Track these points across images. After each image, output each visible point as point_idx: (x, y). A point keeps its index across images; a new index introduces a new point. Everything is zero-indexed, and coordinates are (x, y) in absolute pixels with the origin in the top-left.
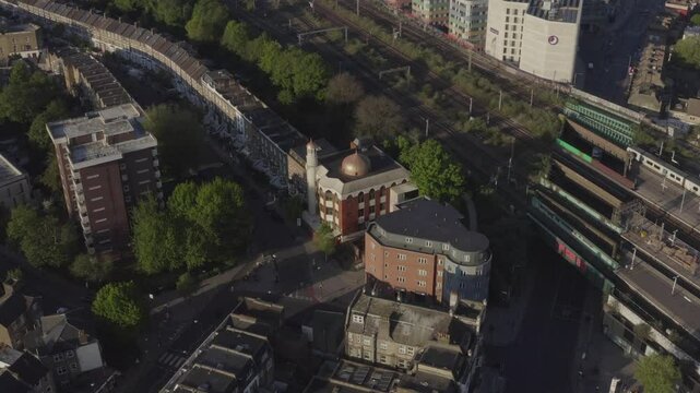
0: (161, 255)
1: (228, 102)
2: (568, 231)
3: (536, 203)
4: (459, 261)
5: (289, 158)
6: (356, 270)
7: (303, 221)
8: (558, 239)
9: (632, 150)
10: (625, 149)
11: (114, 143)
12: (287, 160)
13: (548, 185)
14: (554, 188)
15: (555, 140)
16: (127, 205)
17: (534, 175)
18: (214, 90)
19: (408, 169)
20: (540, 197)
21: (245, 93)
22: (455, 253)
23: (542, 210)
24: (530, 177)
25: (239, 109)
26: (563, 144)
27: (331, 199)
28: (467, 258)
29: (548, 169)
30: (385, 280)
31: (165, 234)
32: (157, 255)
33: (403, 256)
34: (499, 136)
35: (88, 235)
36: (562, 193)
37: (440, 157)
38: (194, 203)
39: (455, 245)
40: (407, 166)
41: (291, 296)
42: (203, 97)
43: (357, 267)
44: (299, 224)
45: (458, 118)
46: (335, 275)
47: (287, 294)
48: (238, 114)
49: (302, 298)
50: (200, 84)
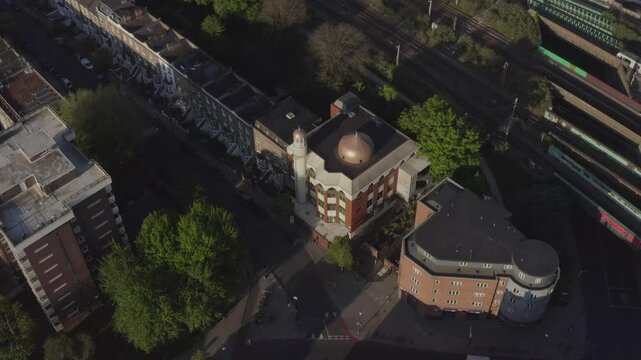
0: (157, 331)
1: (145, 44)
2: (603, 191)
3: (555, 152)
4: (527, 284)
5: (255, 130)
6: (381, 279)
7: (296, 218)
8: (600, 208)
9: (624, 56)
10: (615, 55)
11: (53, 190)
12: (252, 133)
13: (555, 120)
14: (564, 124)
15: (536, 48)
16: (90, 266)
17: (534, 106)
18: (119, 26)
19: (416, 140)
20: (557, 144)
21: (159, 26)
22: (521, 275)
23: (565, 162)
24: (530, 108)
25: (163, 56)
26: (547, 52)
27: (334, 196)
28: (538, 281)
29: (548, 97)
30: (433, 304)
31: (157, 305)
32: (152, 331)
33: (458, 282)
34: (473, 48)
35: (47, 308)
36: (574, 131)
37: (454, 124)
38: (176, 245)
39: (522, 267)
40: (414, 137)
41: (321, 337)
42: (101, 29)
43: (380, 274)
44: (292, 221)
45: (417, 25)
46: (359, 292)
47: (317, 336)
48: (163, 62)
49: (336, 338)
50: (95, 14)
